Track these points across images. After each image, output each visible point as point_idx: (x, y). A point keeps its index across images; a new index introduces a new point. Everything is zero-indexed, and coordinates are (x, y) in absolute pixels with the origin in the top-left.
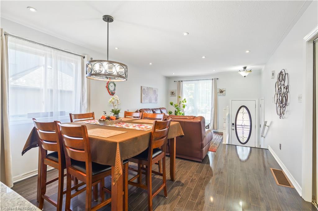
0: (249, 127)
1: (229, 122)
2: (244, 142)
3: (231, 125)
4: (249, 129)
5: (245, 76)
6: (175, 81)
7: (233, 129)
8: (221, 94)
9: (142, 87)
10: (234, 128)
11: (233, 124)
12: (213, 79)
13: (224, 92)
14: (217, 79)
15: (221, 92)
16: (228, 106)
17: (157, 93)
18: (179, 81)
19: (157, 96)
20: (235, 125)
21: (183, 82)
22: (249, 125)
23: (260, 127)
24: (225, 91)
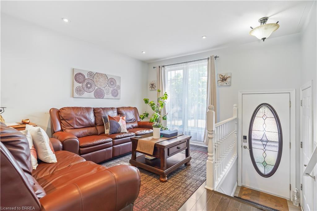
0: (277, 145)
1: (237, 134)
2: (266, 173)
3: (240, 138)
4: (277, 149)
5: (264, 39)
6: (154, 68)
7: (245, 147)
8: (224, 83)
9: (75, 70)
10: (247, 145)
11: (245, 138)
12: (208, 59)
13: (228, 80)
14: (216, 57)
15: (224, 79)
16: (235, 105)
17: (118, 84)
18: (159, 67)
19: (119, 87)
20: (249, 138)
21: (166, 67)
22: (278, 140)
23: (301, 147)
24: (229, 77)
